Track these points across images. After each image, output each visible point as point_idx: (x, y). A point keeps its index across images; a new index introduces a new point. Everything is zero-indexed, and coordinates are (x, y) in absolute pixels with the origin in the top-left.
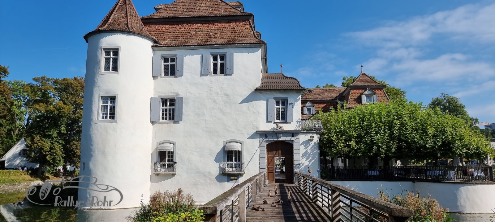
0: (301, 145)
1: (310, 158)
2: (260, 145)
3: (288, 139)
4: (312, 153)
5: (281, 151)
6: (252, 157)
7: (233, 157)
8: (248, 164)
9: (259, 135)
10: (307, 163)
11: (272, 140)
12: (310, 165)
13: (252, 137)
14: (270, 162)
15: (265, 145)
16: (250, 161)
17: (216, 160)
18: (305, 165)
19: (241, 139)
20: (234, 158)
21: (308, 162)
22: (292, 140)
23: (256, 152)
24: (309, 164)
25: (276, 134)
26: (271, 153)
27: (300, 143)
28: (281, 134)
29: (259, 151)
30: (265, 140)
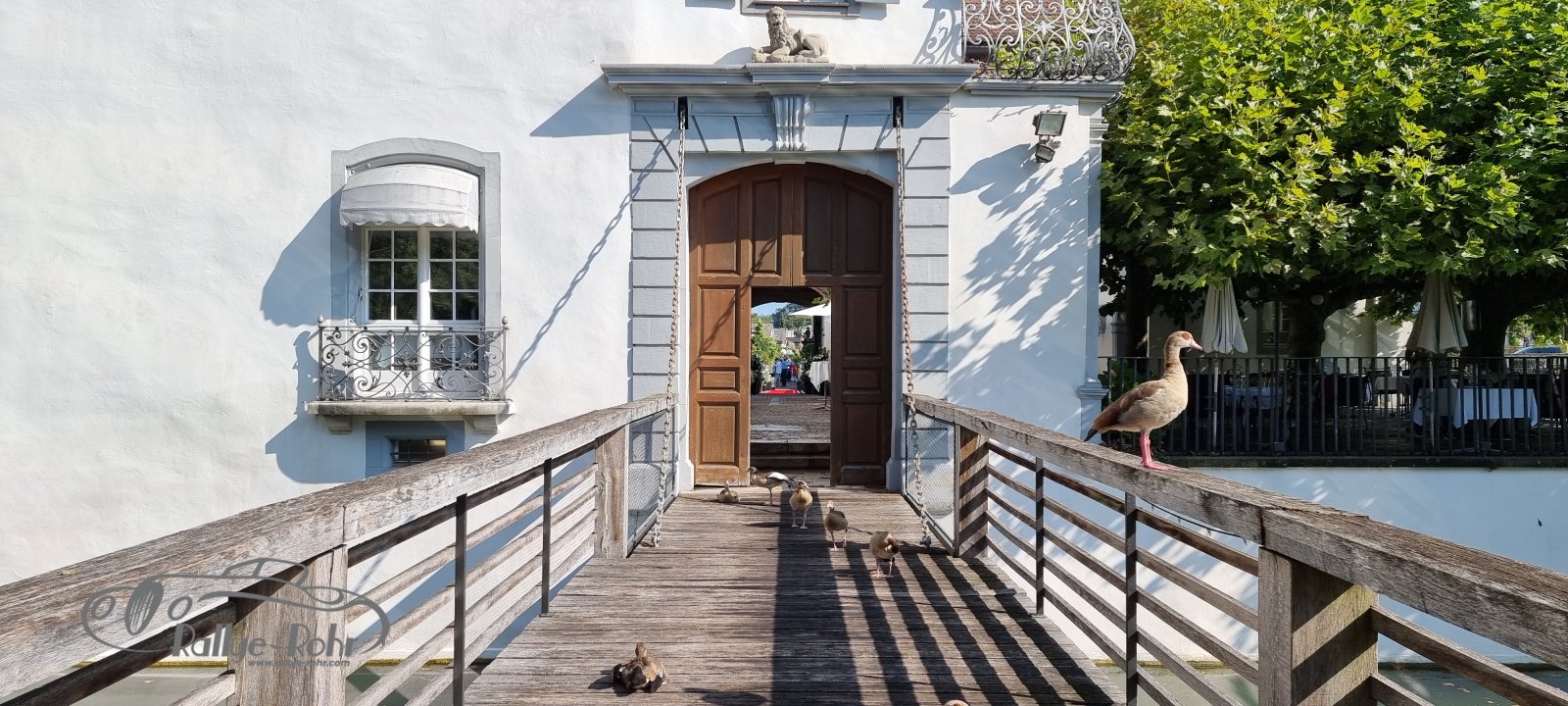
0: (962, 187)
1: (1035, 291)
2: (634, 191)
3: (861, 138)
4: (1041, 256)
5: (800, 238)
6: (574, 283)
7: (415, 286)
8: (539, 336)
9: (625, 105)
10: (1004, 329)
11: (731, 145)
12: (1025, 345)
13: (569, 121)
14: (717, 328)
15: (678, 185)
16: (556, 311)
17: (276, 305)
18: (991, 340)
19: (475, 140)
20: (425, 290)
21: (1016, 318)
22: (892, 154)
23: (603, 242)
24: (1021, 338)
25: (765, 99)
26: (721, 254)
27: (956, 175)
28: (803, 97)
29: (623, 230)
30: (674, 147)
